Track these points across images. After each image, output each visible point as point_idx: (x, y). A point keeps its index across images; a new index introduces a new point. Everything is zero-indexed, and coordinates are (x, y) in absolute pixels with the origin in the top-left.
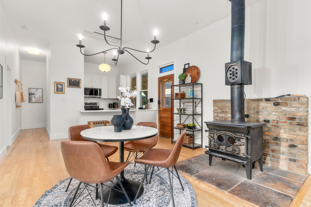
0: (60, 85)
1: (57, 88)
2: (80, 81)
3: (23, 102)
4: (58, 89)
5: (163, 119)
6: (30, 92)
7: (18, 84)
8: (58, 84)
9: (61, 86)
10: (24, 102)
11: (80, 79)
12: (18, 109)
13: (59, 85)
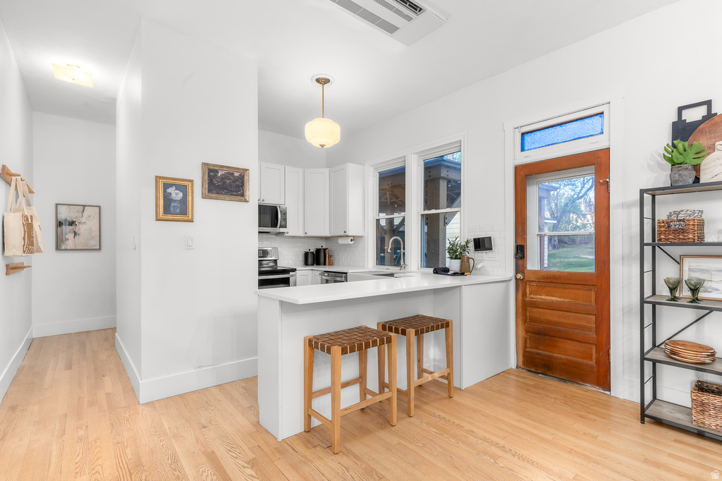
0: (178, 187)
1: (168, 200)
2: (246, 178)
3: (32, 252)
4: (170, 205)
5: (541, 310)
6: (62, 217)
7: (13, 184)
8: (171, 185)
9: (181, 195)
10: (39, 250)
11: (247, 170)
12: (17, 277)
13: (171, 190)
